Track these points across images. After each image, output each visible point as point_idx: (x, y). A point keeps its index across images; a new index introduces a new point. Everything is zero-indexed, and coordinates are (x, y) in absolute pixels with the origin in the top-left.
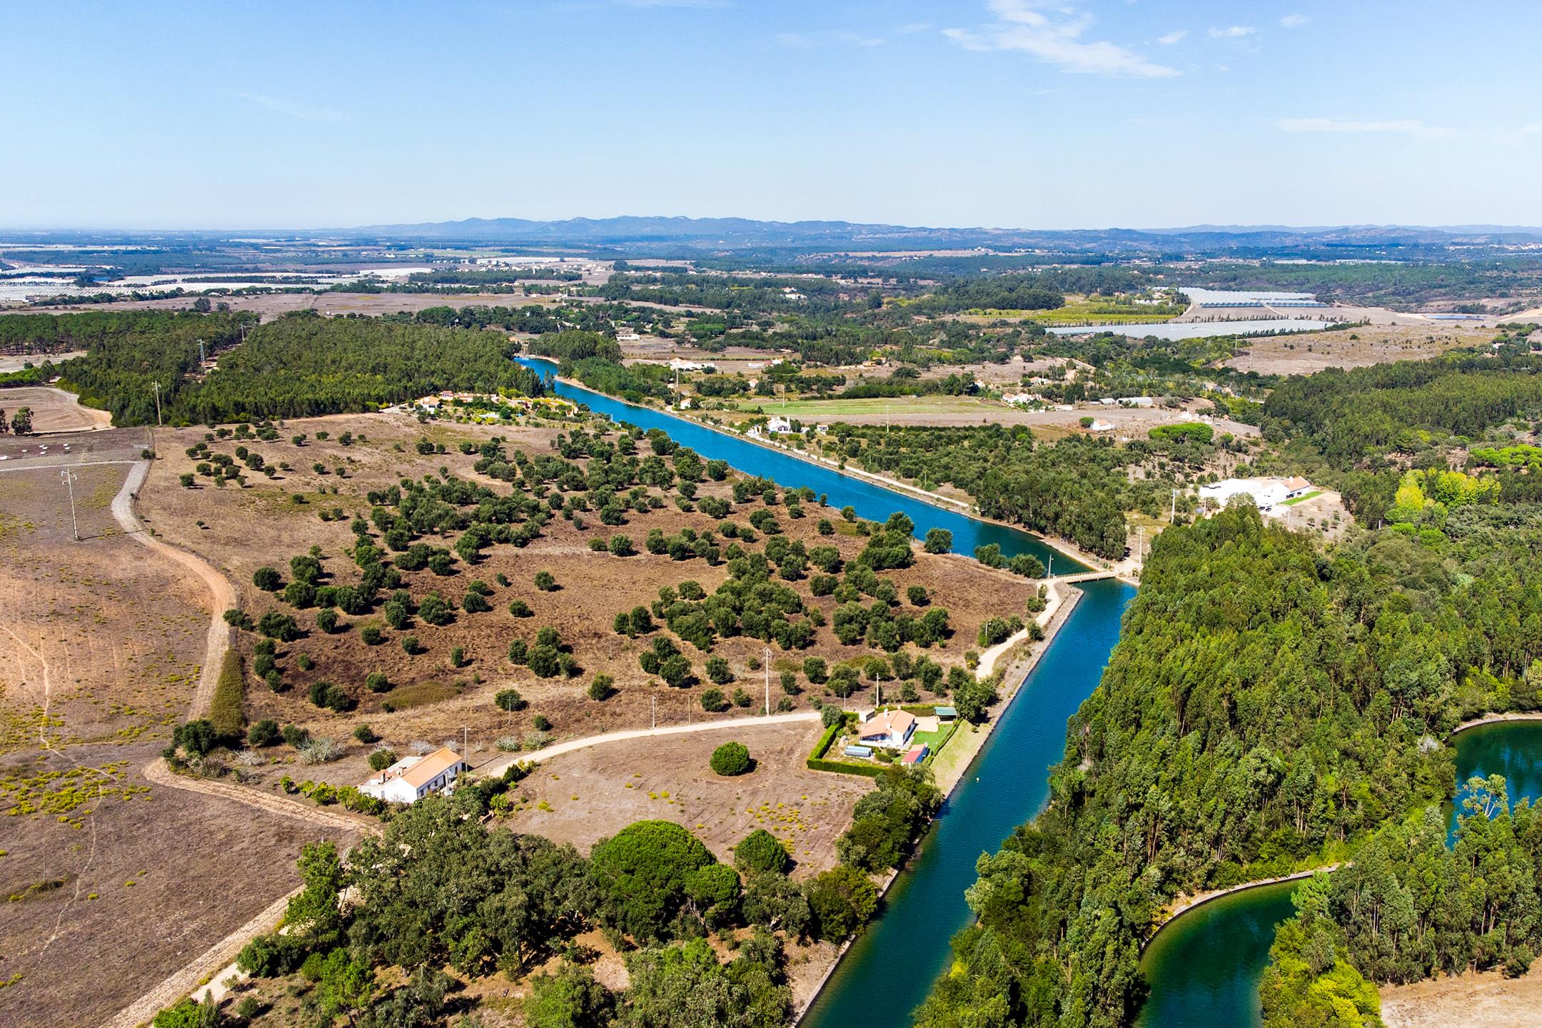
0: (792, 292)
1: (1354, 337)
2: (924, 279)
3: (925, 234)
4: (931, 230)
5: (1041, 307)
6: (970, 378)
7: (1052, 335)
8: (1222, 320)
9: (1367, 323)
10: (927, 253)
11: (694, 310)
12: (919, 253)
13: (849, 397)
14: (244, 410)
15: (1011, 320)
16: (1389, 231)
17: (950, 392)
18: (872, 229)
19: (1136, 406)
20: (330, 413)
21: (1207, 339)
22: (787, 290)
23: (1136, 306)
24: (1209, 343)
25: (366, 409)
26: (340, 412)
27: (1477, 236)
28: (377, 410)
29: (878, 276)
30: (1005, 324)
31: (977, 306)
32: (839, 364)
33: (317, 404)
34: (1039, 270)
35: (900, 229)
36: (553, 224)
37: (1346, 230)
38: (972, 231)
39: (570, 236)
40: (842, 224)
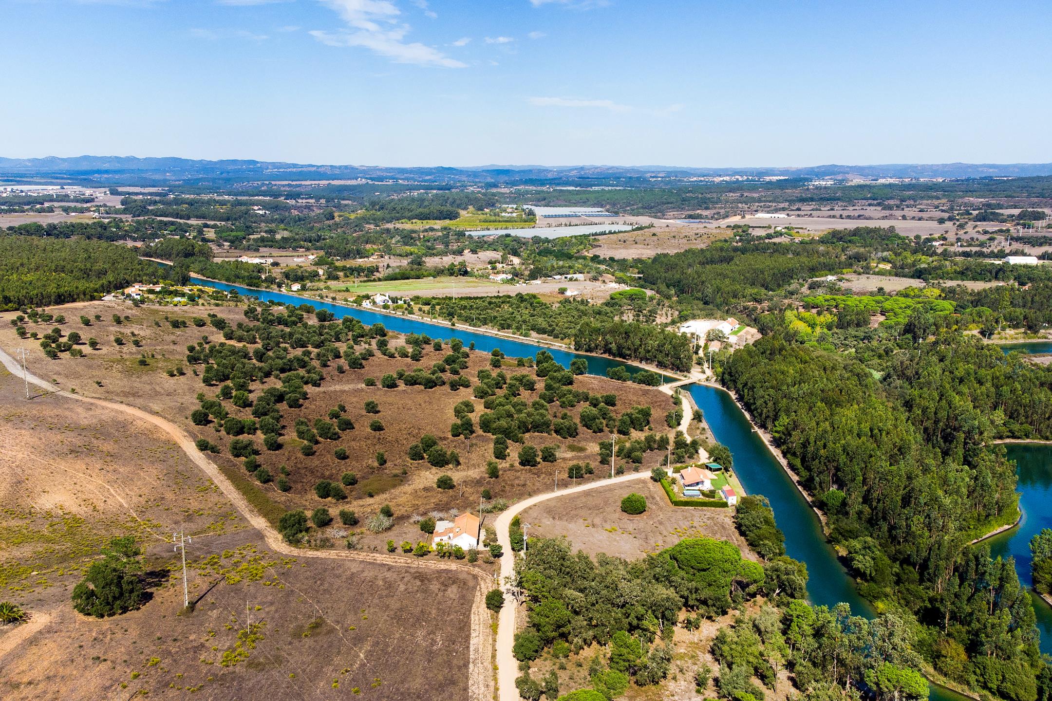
0: (259, 209)
1: (654, 235)
2: (344, 200)
3: (314, 169)
4: (318, 167)
5: (445, 218)
6: (463, 264)
7: (470, 237)
8: (566, 225)
9: (652, 226)
10: (326, 182)
11: (209, 223)
12: (321, 182)
13: (392, 280)
14: (10, 302)
15: (435, 227)
16: (608, 169)
17: (451, 274)
18: (274, 165)
19: (576, 280)
20: (68, 302)
21: (571, 237)
22: (256, 208)
23: (502, 217)
24: (574, 240)
25: (93, 298)
26: (74, 301)
27: (659, 172)
28: (100, 299)
29: (312, 198)
30: (432, 229)
31: (404, 218)
32: (355, 258)
33: (59, 296)
34: (415, 194)
35: (295, 166)
36: (29, 160)
37: (582, 168)
38: (346, 167)
39: (45, 169)
40: (254, 162)
